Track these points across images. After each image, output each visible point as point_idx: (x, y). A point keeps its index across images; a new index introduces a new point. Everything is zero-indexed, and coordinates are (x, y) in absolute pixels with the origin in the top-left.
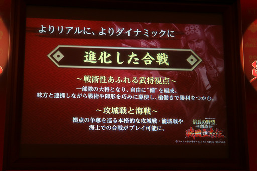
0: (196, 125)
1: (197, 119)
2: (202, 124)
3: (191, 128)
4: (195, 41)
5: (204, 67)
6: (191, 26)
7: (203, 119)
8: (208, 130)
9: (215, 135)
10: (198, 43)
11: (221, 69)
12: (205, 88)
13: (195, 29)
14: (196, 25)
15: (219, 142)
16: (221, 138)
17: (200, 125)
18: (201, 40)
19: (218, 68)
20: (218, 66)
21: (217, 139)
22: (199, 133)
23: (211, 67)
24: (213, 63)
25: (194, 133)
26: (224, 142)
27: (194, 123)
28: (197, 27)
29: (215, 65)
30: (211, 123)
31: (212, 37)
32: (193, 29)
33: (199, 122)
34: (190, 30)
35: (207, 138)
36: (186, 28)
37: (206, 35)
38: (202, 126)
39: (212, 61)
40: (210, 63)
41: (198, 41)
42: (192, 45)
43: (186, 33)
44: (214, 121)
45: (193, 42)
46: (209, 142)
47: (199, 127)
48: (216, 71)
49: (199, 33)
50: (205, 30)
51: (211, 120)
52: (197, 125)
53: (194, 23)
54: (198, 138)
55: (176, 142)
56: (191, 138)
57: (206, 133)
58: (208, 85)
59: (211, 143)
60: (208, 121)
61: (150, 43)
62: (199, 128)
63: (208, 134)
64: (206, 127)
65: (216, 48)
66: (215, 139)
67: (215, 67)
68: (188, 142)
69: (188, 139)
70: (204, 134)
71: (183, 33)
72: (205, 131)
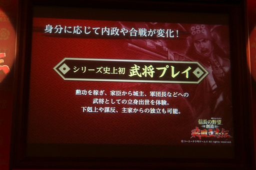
0: (201, 125)
1: (203, 118)
2: (208, 124)
3: (197, 128)
4: (201, 41)
5: (210, 67)
6: (198, 26)
7: (208, 118)
8: (214, 130)
9: (221, 135)
10: (205, 44)
11: (227, 69)
12: (211, 88)
13: (201, 29)
14: (202, 25)
15: (225, 142)
16: (227, 138)
17: (205, 125)
18: (207, 40)
19: (224, 68)
20: (224, 66)
21: (223, 139)
22: (205, 133)
23: (217, 67)
24: (219, 63)
25: (200, 132)
26: (230, 142)
27: (200, 123)
28: (203, 27)
29: (222, 65)
30: (217, 123)
31: (219, 37)
32: (200, 30)
33: (205, 122)
34: (196, 30)
35: (213, 138)
36: (192, 28)
37: (212, 35)
38: (208, 126)
39: (218, 61)
40: (216, 63)
41: (204, 41)
42: (199, 45)
43: (192, 33)
44: (220, 121)
45: (199, 42)
46: (215, 142)
47: (204, 126)
48: (222, 71)
49: (205, 33)
50: (212, 30)
51: (217, 120)
52: (203, 125)
53: (200, 23)
54: (204, 138)
55: (182, 141)
56: (197, 138)
57: (212, 133)
58: (213, 85)
59: (217, 143)
60: (213, 121)
61: (156, 43)
62: (205, 128)
63: (214, 134)
64: (212, 127)
65: (222, 48)
66: (220, 139)
67: (221, 67)
68: (194, 141)
69: (194, 139)
70: (210, 133)
71: (189, 33)
72: (211, 130)
